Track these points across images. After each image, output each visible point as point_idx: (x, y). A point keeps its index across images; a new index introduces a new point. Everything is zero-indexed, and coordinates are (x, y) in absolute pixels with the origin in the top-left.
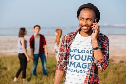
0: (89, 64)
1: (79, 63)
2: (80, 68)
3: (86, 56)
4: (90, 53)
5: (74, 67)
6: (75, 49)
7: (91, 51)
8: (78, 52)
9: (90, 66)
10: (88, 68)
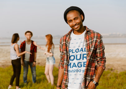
0: (84, 63)
1: (74, 64)
3: (81, 55)
4: (85, 51)
7: (85, 48)
8: (73, 53)
9: (85, 64)
10: (84, 66)
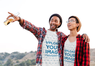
2: (54, 54)
5: (50, 53)
6: (49, 42)
